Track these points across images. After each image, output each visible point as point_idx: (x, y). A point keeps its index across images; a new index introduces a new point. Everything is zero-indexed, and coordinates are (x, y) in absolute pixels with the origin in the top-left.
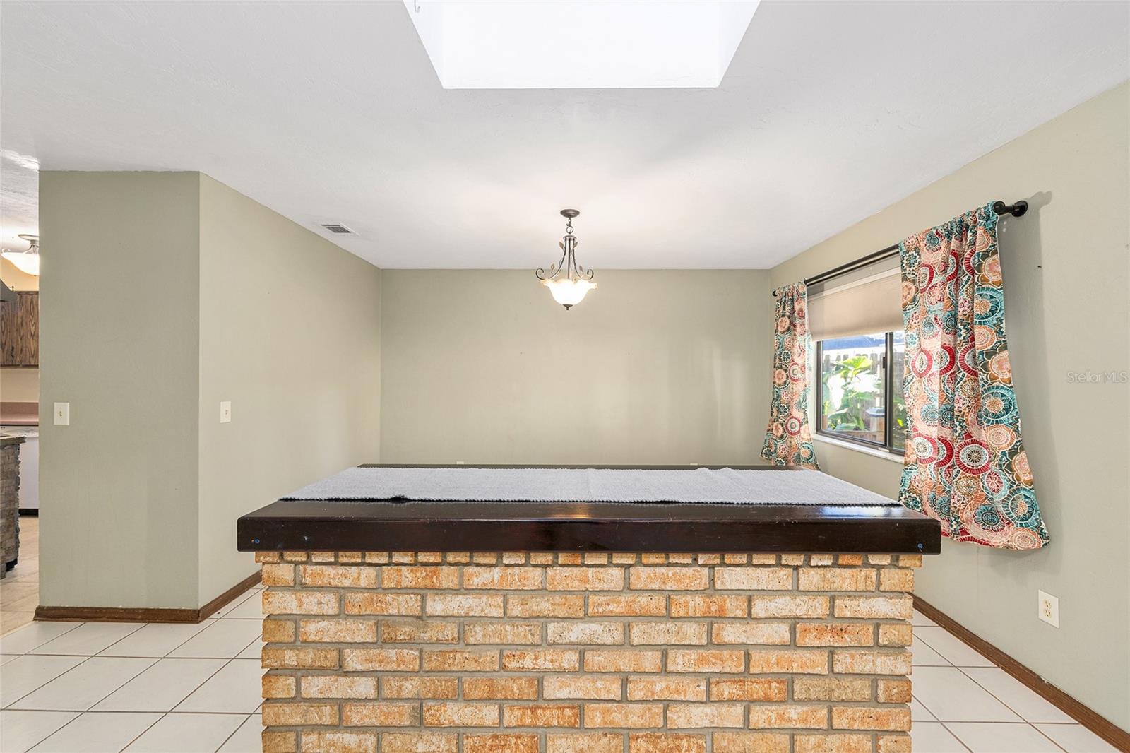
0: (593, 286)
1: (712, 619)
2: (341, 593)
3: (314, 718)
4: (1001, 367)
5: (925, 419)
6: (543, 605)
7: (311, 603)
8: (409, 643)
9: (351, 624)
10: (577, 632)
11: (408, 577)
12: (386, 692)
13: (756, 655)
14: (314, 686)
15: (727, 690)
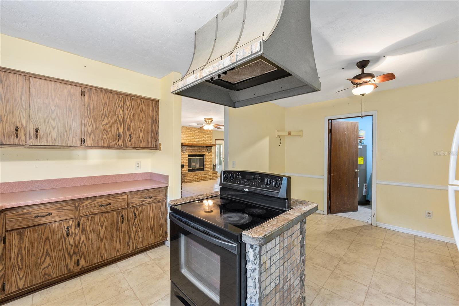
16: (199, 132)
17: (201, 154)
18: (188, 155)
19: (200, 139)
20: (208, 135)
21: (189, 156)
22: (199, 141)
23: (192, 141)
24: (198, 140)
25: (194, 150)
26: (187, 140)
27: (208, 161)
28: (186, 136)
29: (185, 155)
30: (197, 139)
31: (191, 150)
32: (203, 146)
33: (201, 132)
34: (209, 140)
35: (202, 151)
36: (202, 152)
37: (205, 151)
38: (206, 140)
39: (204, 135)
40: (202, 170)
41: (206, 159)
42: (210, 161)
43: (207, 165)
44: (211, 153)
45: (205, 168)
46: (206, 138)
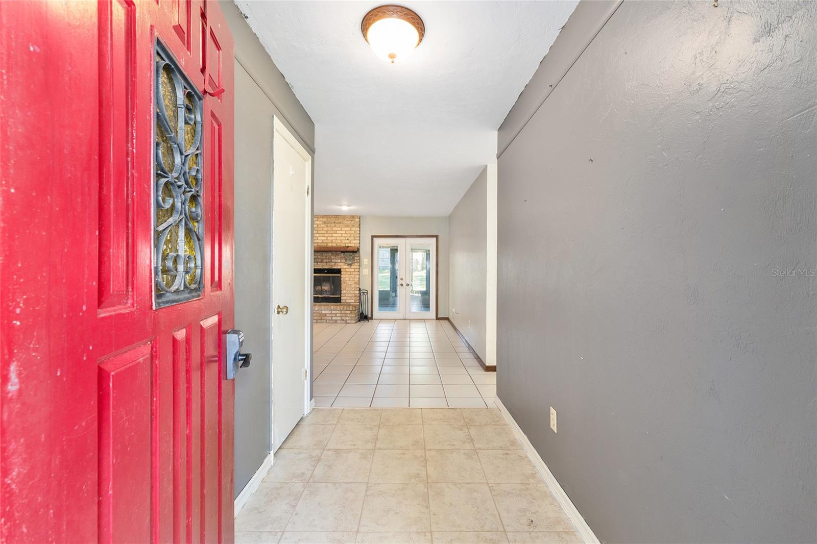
16: (324, 223)
17: (330, 267)
19: (327, 237)
20: (348, 229)
22: (325, 241)
24: (323, 240)
27: (349, 283)
30: (319, 238)
33: (329, 223)
34: (352, 238)
35: (331, 262)
36: (333, 264)
37: (339, 261)
38: (342, 238)
39: (337, 229)
40: (338, 300)
41: (342, 279)
42: (353, 282)
43: (345, 292)
44: (356, 266)
45: (342, 298)
46: (344, 235)
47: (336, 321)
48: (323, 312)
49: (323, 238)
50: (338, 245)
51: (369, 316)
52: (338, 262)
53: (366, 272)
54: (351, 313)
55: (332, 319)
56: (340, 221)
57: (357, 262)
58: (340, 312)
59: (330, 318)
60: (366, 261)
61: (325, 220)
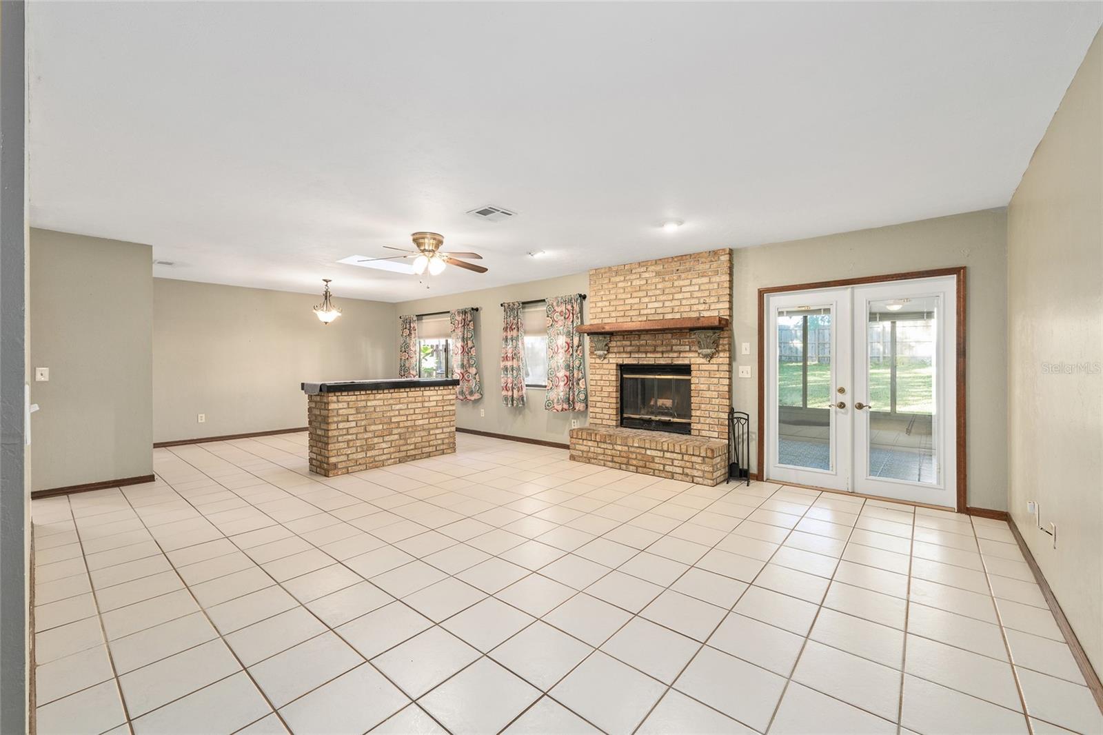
0: (340, 314)
1: (423, 402)
2: (348, 403)
3: (341, 433)
4: (473, 352)
5: (457, 368)
6: (391, 402)
7: (341, 405)
8: (364, 413)
9: (350, 409)
10: (398, 407)
11: (363, 397)
12: (358, 425)
13: (431, 408)
14: (341, 425)
15: (426, 416)
18: (617, 365)
19: (664, 302)
20: (705, 280)
21: (623, 368)
22: (659, 311)
23: (631, 313)
24: (656, 309)
25: (639, 346)
26: (613, 314)
27: (708, 394)
28: (610, 301)
29: (605, 366)
30: (650, 306)
31: (629, 349)
32: (681, 329)
33: (667, 273)
34: (714, 299)
35: (672, 351)
36: (675, 355)
37: (688, 348)
38: (693, 301)
39: (681, 283)
40: (685, 429)
41: (693, 387)
42: (715, 394)
43: (698, 413)
44: (722, 358)
45: (694, 426)
46: (696, 294)
47: (672, 476)
48: (649, 452)
49: (656, 305)
50: (685, 315)
51: (754, 469)
52: (686, 351)
53: (746, 371)
54: (704, 462)
55: (664, 470)
56: (688, 265)
57: (724, 351)
58: (679, 457)
59: (661, 468)
60: (746, 347)
61: (659, 268)
